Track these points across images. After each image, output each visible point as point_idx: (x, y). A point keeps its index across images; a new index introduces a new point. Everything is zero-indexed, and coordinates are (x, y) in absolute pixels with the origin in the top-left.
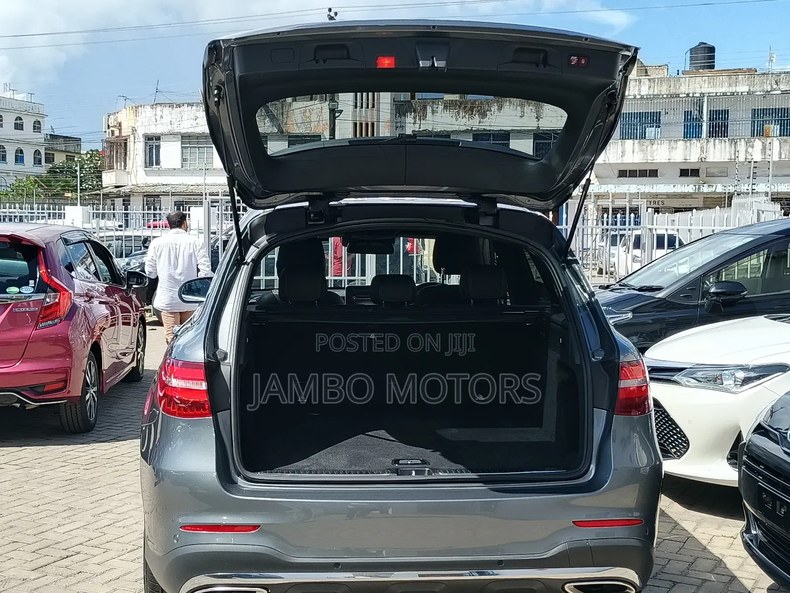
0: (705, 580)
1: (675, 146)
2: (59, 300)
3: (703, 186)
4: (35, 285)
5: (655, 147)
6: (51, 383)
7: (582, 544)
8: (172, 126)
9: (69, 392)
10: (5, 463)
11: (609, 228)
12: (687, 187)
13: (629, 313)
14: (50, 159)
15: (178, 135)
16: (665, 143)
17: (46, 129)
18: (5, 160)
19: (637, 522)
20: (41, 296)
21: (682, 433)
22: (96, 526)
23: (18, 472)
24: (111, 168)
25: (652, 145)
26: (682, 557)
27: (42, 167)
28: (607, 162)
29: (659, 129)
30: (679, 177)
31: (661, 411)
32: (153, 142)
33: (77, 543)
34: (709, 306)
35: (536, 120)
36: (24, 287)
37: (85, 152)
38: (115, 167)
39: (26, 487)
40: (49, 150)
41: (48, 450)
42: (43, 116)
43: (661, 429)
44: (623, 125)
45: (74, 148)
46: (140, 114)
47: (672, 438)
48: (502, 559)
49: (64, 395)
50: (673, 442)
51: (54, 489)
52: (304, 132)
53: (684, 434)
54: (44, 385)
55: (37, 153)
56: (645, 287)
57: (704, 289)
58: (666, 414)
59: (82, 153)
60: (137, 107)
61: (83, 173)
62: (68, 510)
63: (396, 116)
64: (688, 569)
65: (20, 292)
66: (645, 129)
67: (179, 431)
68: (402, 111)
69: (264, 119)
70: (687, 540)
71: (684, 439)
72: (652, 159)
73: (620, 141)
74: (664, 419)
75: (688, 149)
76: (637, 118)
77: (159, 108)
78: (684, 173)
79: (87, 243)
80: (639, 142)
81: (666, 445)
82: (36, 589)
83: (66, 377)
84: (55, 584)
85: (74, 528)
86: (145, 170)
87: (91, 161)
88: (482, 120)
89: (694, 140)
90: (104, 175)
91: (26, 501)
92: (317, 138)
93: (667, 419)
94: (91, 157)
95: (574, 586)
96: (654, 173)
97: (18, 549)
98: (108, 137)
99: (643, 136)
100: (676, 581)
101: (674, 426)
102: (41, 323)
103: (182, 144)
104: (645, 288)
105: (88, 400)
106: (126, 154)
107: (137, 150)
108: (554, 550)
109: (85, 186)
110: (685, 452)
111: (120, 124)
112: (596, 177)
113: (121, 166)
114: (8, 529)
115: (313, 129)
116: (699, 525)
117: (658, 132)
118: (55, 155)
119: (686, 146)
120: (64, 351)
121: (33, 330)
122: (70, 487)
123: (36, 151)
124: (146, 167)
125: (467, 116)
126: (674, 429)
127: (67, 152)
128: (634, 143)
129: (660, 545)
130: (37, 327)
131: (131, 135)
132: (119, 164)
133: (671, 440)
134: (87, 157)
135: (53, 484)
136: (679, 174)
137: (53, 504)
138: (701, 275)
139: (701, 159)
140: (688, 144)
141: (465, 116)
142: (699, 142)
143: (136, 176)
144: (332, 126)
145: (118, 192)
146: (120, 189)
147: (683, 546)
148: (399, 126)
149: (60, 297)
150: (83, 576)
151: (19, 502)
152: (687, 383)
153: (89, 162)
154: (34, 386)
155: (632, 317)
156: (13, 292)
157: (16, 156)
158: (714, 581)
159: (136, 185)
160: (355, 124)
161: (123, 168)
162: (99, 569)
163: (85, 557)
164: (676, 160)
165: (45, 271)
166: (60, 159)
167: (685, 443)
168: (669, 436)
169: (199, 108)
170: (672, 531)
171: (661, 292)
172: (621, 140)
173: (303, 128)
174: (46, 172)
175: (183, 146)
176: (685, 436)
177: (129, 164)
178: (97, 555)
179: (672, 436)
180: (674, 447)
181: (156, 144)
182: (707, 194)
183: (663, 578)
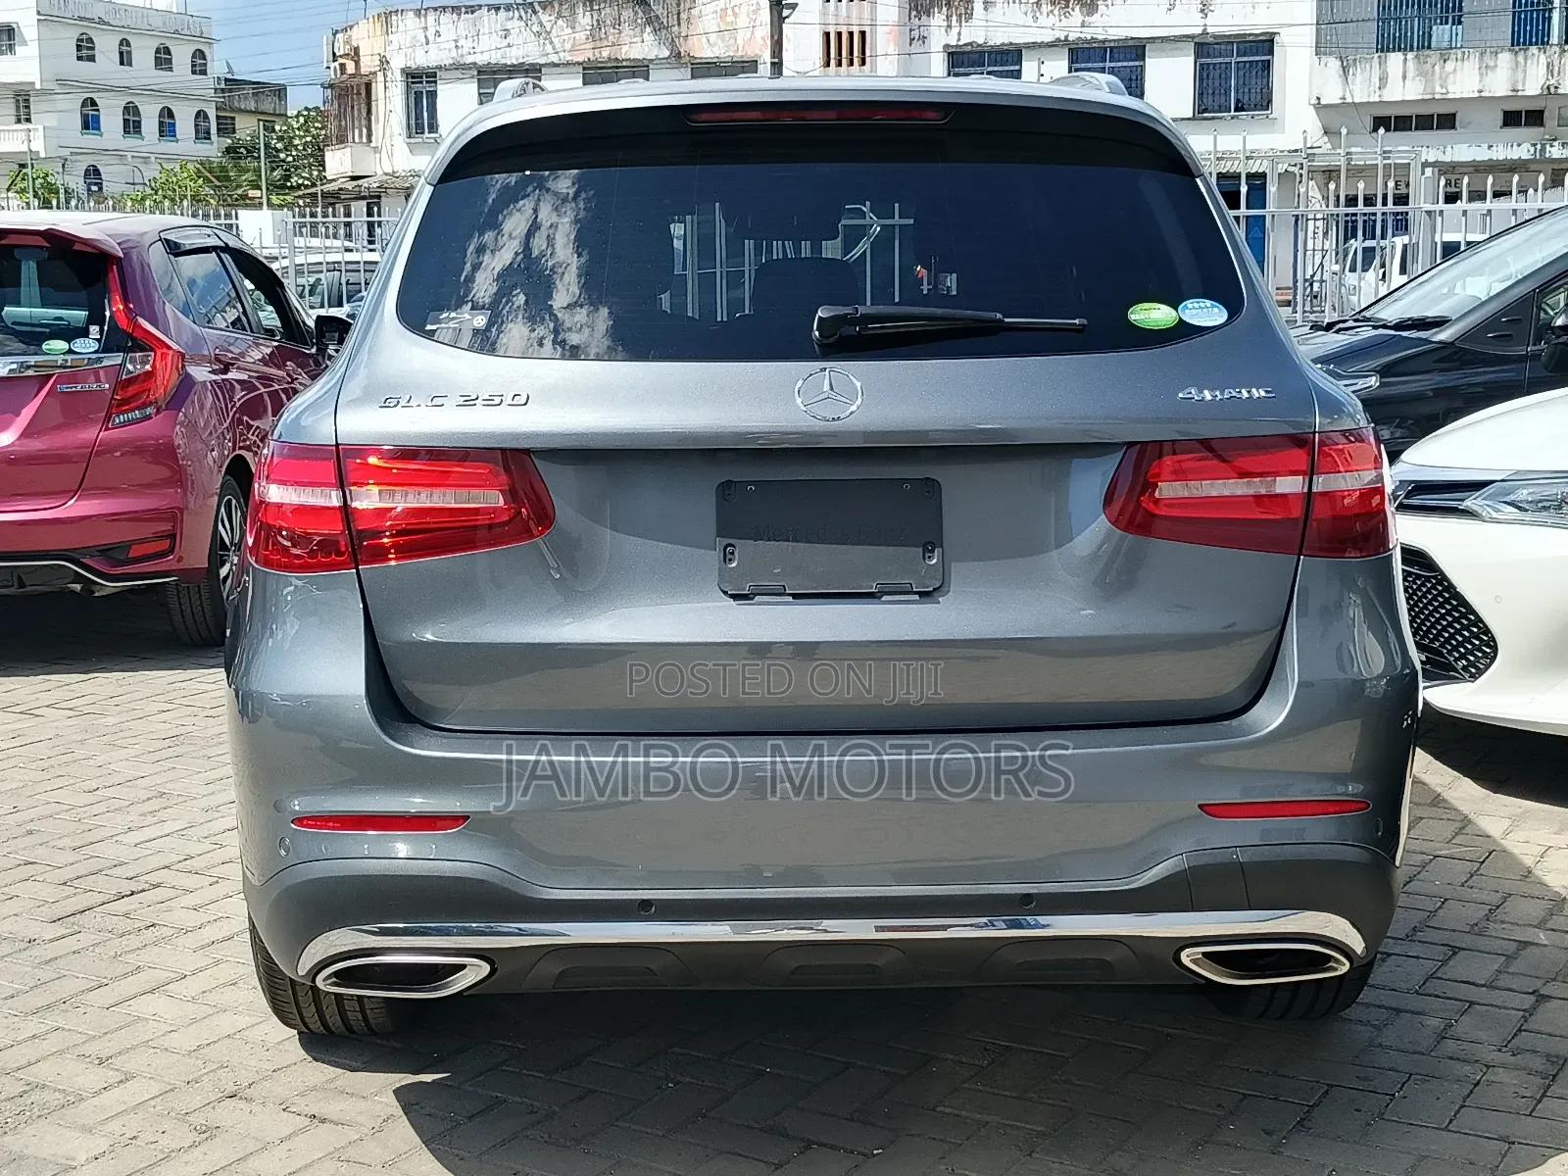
0: (1527, 944)
1: (1492, 64)
2: (153, 366)
3: (1552, 146)
4: (101, 335)
5: (1450, 66)
6: (142, 541)
7: (1220, 857)
8: (459, 51)
9: (180, 559)
10: (48, 706)
11: (1340, 213)
12: (1517, 147)
13: (1372, 376)
14: (226, 127)
15: (470, 69)
16: (1472, 57)
17: (217, 68)
18: (140, 132)
19: (1354, 806)
20: (116, 359)
21: (1481, 625)
22: (204, 831)
23: (70, 722)
24: (342, 140)
25: (1445, 61)
26: (1475, 894)
27: (212, 144)
28: (1349, 100)
29: (1460, 27)
30: (1501, 128)
31: (1435, 577)
32: (421, 84)
33: (157, 866)
34: (1551, 356)
35: (1202, 15)
36: (77, 340)
37: (295, 113)
38: (350, 138)
39: (80, 753)
40: (225, 110)
41: (142, 678)
42: (210, 41)
43: (1434, 617)
44: (1383, 23)
45: (273, 105)
46: (394, 29)
47: (1458, 637)
48: (1032, 891)
49: (170, 565)
50: (1461, 644)
51: (136, 757)
52: (723, 55)
53: (1485, 626)
54: (129, 545)
55: (201, 115)
56: (1409, 319)
57: (1540, 323)
58: (1446, 584)
59: (289, 115)
60: (388, 15)
61: (291, 155)
62: (156, 797)
63: (910, 16)
64: (1488, 920)
65: (70, 351)
66: (1431, 28)
67: (289, 598)
68: (922, 5)
69: (642, 32)
70: (1487, 857)
71: (1486, 638)
72: (1444, 91)
73: (1376, 55)
74: (1440, 594)
75: (1520, 69)
76: (1413, 6)
77: (431, 17)
78: (1511, 119)
79: (222, 255)
80: (1416, 56)
81: (1445, 651)
82: (50, 961)
83: (174, 530)
84: (93, 951)
85: (161, 834)
86: (407, 144)
87: (307, 131)
88: (1087, 18)
89: (1534, 49)
90: (329, 156)
91: (72, 781)
92: (749, 66)
93: (1447, 595)
94: (306, 122)
95: (1205, 954)
96: (1447, 121)
97: (33, 878)
98: (333, 77)
99: (1425, 44)
100: (1458, 945)
101: (1464, 610)
102: (118, 416)
103: (479, 88)
104: (1410, 322)
105: (226, 578)
106: (369, 112)
107: (391, 103)
108: (1154, 871)
109: (296, 181)
110: (1488, 667)
111: (356, 50)
112: (1325, 132)
113: (361, 136)
114: (22, 836)
115: (740, 49)
116: (1517, 826)
117: (1457, 34)
118: (237, 119)
119: (1517, 63)
120: (168, 473)
121: (100, 431)
122: (170, 753)
123: (198, 114)
124: (410, 137)
125: (1056, 12)
126: (1464, 616)
127: (262, 113)
128: (1406, 59)
129: (1426, 869)
130: (108, 423)
131: (379, 73)
132: (357, 132)
133: (1456, 640)
134: (298, 122)
135: (136, 746)
136: (1500, 122)
137: (129, 786)
138: (1534, 290)
139: (1548, 88)
140: (1521, 58)
141: (1052, 11)
142: (1545, 52)
143: (390, 156)
144: (776, 38)
145: (357, 189)
146: (360, 182)
147: (1478, 870)
148: (917, 37)
149: (154, 360)
150: (157, 934)
151: (59, 783)
152: (1494, 515)
153: (302, 134)
154: (111, 546)
155: (1378, 384)
156: (55, 350)
157: (161, 123)
158: (1545, 946)
159: (393, 174)
160: (827, 35)
161: (364, 140)
162: (192, 919)
163: (172, 893)
164: (1495, 92)
165: (121, 307)
166: (246, 127)
167: (1489, 646)
168: (1452, 631)
169: (511, 13)
170: (1454, 838)
171: (1445, 330)
172: (1379, 54)
173: (722, 45)
174: (219, 155)
175: (482, 91)
176: (1487, 631)
177: (377, 129)
178: (197, 889)
179: (1458, 632)
180: (1463, 656)
181: (428, 89)
182: (1561, 163)
183: (1427, 940)
